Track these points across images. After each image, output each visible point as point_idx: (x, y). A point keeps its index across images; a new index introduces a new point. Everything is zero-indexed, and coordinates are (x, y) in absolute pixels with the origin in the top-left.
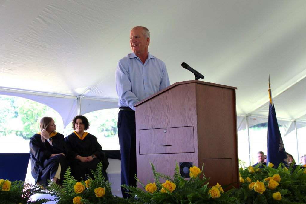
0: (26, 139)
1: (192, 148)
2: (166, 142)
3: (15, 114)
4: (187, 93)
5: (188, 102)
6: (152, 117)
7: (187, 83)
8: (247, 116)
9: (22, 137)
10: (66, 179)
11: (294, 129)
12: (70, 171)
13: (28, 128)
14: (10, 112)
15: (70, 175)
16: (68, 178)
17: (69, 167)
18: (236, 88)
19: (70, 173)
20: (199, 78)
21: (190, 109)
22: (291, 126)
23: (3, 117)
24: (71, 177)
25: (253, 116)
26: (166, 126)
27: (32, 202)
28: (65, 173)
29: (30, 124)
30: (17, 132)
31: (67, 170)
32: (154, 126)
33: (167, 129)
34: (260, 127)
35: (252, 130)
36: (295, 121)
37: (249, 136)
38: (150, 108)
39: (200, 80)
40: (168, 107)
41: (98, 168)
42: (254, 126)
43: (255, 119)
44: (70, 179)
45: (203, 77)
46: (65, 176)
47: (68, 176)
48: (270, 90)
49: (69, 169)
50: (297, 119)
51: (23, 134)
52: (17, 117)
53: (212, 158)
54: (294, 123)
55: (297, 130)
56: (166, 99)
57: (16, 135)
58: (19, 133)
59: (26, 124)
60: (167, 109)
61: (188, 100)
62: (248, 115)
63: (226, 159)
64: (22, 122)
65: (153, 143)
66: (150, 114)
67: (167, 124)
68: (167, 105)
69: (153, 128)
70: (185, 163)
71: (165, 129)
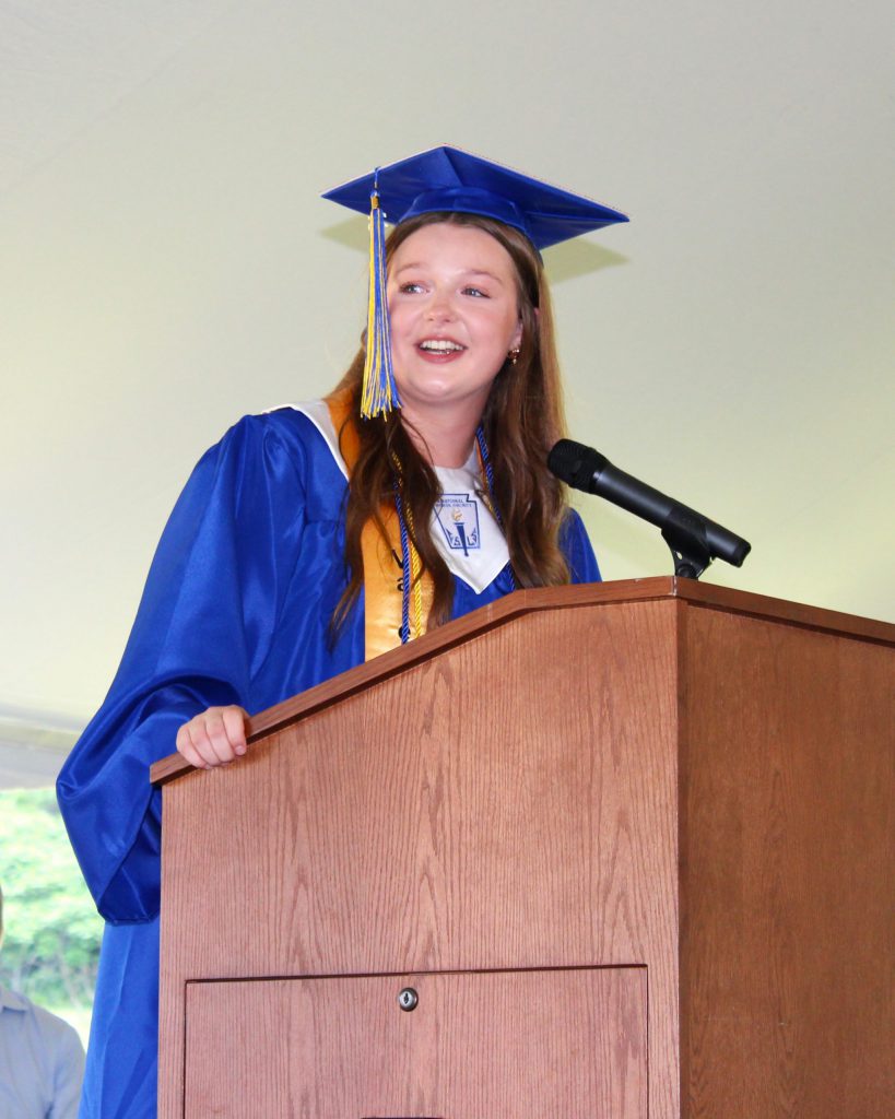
2: (414, 1099)
4: (605, 682)
5: (608, 758)
6: (301, 879)
7: (603, 603)
20: (706, 564)
21: (622, 820)
26: (419, 955)
32: (310, 953)
33: (426, 987)
38: (288, 797)
39: (718, 573)
40: (439, 792)
45: (738, 552)
56: (427, 728)
61: (607, 742)
65: (305, 1100)
66: (289, 848)
67: (422, 937)
68: (432, 781)
69: (302, 964)
71: (408, 981)
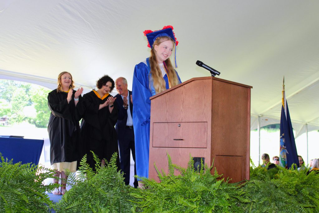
0: (38, 127)
1: (205, 143)
3: (29, 102)
4: (203, 89)
5: (203, 98)
6: (167, 111)
7: (203, 80)
8: (259, 117)
9: (34, 126)
10: (82, 166)
11: (305, 132)
12: (86, 158)
13: (41, 117)
14: (24, 100)
15: (86, 163)
16: (84, 165)
17: (86, 154)
18: (252, 87)
19: (86, 160)
21: (205, 105)
22: (302, 129)
23: (18, 104)
24: (86, 164)
25: (264, 116)
26: (181, 120)
27: (44, 185)
28: (82, 160)
29: (43, 112)
30: (30, 119)
31: (84, 157)
32: (168, 120)
33: (181, 124)
34: (271, 129)
35: (263, 131)
36: (306, 124)
37: (260, 136)
38: (166, 102)
39: (216, 76)
41: (113, 158)
42: (264, 127)
43: (266, 120)
44: (86, 166)
45: (219, 74)
46: (81, 162)
47: (84, 163)
48: (284, 92)
49: (86, 156)
50: (308, 122)
51: (36, 122)
52: (31, 105)
53: (224, 155)
54: (305, 125)
55: (308, 133)
56: (182, 94)
57: (29, 123)
58: (32, 121)
59: (40, 112)
60: (183, 104)
61: (203, 96)
62: (260, 115)
63: (238, 156)
64: (36, 110)
65: (167, 137)
66: (166, 107)
67: (181, 118)
68: (183, 100)
70: (197, 158)
71: (179, 123)
